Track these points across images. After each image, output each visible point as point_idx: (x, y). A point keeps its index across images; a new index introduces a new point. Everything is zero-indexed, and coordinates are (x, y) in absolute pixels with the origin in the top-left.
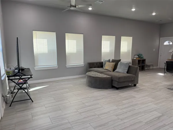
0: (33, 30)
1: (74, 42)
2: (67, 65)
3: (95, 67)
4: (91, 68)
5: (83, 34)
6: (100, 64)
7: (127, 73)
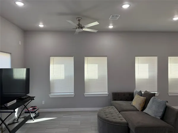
0: (50, 56)
1: (96, 66)
2: (86, 93)
3: (121, 100)
4: (115, 100)
5: (106, 56)
6: (129, 95)
7: (161, 119)
